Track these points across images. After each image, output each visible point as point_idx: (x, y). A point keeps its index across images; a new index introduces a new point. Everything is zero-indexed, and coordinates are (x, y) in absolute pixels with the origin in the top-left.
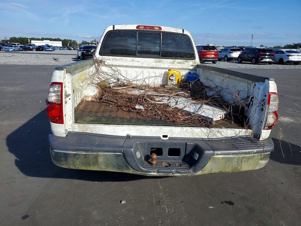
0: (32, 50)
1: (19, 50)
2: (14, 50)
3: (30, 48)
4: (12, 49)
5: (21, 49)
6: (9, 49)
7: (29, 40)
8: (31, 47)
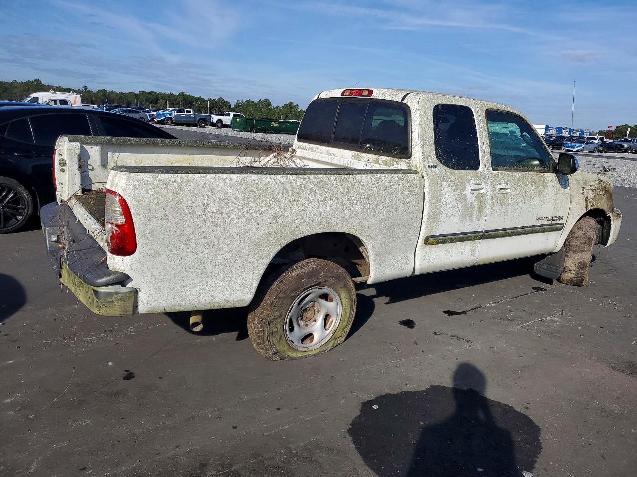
0: (626, 151)
1: (596, 150)
2: (582, 150)
3: (623, 146)
4: (580, 146)
5: (600, 149)
6: (574, 148)
7: (629, 129)
8: (626, 145)
